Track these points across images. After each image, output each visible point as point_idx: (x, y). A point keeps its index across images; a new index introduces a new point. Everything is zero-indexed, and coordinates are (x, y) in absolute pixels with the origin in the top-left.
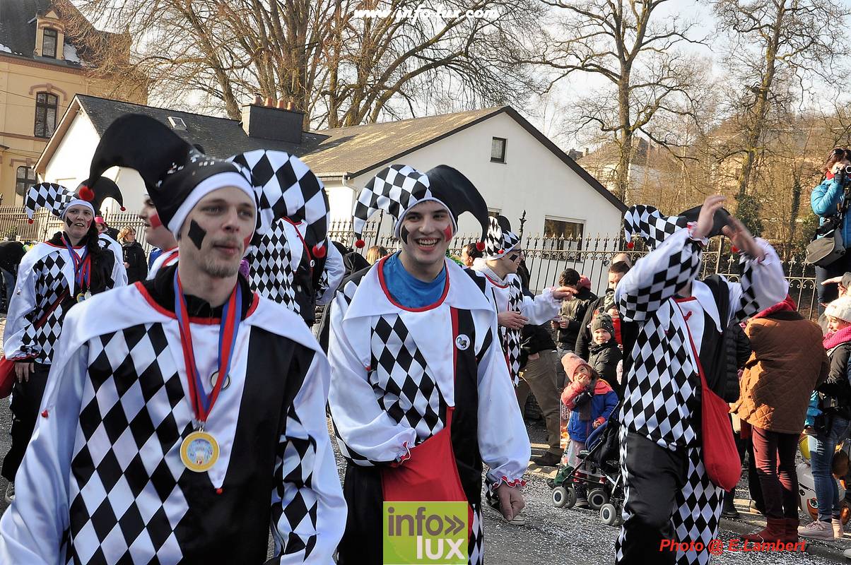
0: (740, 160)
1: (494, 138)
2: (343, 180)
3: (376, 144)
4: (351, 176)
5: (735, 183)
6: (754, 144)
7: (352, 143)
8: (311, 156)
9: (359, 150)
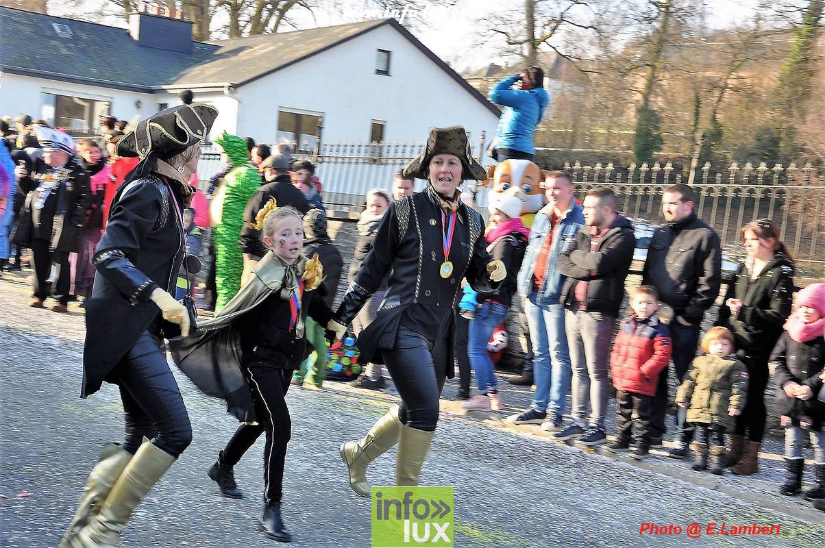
0: (643, 74)
1: (380, 50)
2: (226, 91)
3: (264, 55)
4: (235, 87)
5: (639, 97)
6: (656, 59)
7: (241, 54)
8: (200, 67)
9: (246, 61)
